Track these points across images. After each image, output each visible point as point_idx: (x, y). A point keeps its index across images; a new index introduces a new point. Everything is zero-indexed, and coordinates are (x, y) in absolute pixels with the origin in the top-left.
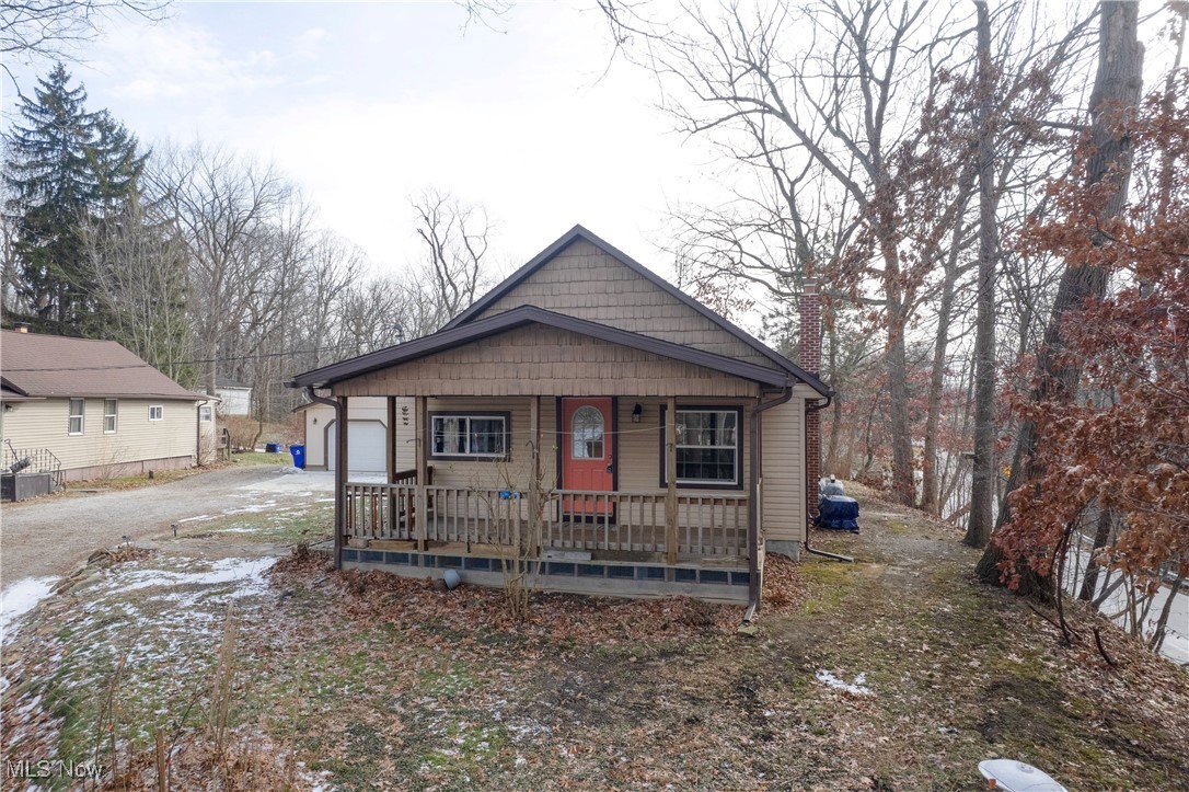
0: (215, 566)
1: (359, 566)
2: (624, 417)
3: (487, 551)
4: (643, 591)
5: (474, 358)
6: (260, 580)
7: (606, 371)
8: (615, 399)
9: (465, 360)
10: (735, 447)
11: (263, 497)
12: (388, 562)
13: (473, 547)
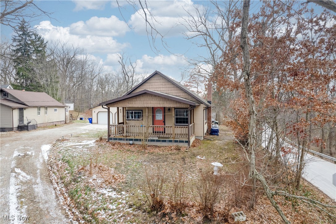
2: (166, 111)
3: (138, 138)
4: (168, 144)
8: (164, 108)
13: (135, 137)
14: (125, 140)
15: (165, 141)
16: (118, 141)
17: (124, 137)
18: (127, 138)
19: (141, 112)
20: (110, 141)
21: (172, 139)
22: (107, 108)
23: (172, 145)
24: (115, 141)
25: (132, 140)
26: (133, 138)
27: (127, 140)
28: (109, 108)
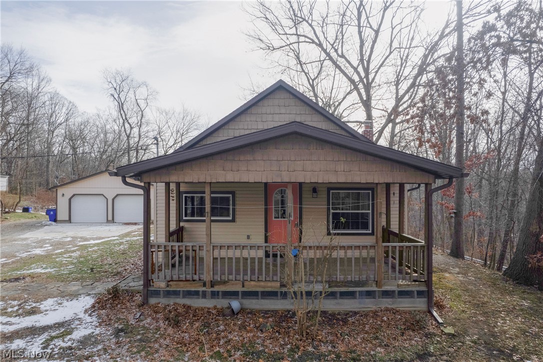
0: (42, 307)
1: (163, 301)
2: (307, 195)
3: (256, 286)
4: (362, 306)
5: (249, 157)
6: (89, 319)
7: (341, 167)
8: (301, 184)
9: (242, 158)
10: (370, 211)
11: (40, 243)
12: (184, 297)
13: (246, 283)
14: (209, 295)
15: (351, 295)
16: (181, 301)
17: (204, 285)
18: (216, 289)
19: (228, 198)
20: (153, 301)
21: (375, 289)
22: (142, 184)
23: (374, 308)
24: (171, 301)
25: (233, 294)
26: (238, 288)
27: (214, 295)
28: (149, 184)
